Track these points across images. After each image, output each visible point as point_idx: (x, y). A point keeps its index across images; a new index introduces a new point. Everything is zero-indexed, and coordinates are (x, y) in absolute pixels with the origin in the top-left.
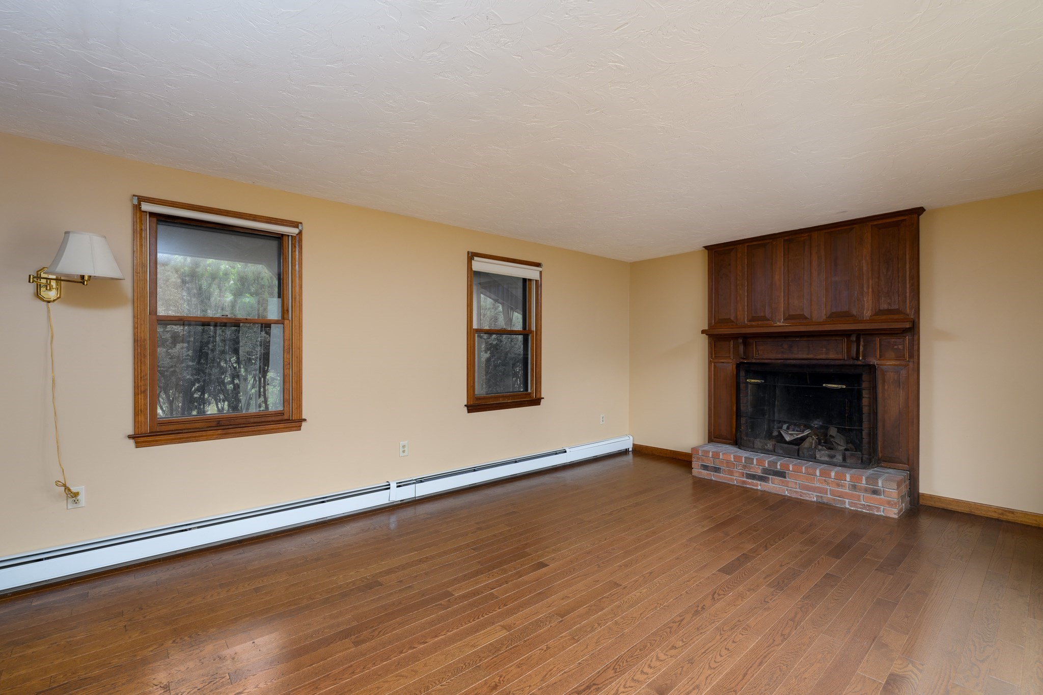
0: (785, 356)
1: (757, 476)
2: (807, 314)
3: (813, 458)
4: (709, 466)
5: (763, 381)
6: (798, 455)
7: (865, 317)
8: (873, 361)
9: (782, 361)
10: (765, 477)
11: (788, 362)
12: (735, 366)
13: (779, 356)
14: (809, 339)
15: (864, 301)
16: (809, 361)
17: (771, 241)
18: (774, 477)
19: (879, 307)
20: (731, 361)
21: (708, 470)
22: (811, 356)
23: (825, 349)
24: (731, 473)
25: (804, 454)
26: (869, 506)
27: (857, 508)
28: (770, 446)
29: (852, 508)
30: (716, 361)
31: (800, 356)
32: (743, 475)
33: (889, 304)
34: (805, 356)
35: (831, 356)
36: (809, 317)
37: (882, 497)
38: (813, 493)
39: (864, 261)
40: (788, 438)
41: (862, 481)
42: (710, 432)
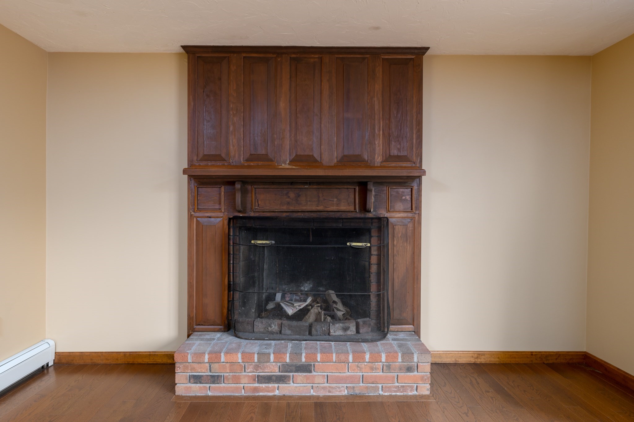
0: (292, 208)
1: (274, 378)
2: (316, 155)
3: (327, 336)
4: (202, 376)
5: (273, 242)
6: (310, 333)
7: (376, 163)
8: (383, 213)
9: (288, 214)
10: (285, 377)
11: (295, 215)
12: (226, 222)
13: (285, 208)
14: (319, 187)
15: (375, 144)
16: (318, 213)
17: (275, 56)
18: (296, 374)
19: (390, 153)
20: (221, 215)
21: (201, 383)
22: (321, 208)
23: (335, 200)
24: (236, 380)
25: (317, 331)
26: (403, 387)
27: (391, 392)
28: (274, 327)
29: (386, 394)
30: (197, 214)
31: (309, 208)
32: (255, 380)
33: (399, 150)
34: (314, 208)
35: (343, 208)
36: (319, 159)
37: (416, 373)
38: (343, 385)
39: (376, 99)
40: (290, 311)
41: (397, 359)
42: (190, 318)
